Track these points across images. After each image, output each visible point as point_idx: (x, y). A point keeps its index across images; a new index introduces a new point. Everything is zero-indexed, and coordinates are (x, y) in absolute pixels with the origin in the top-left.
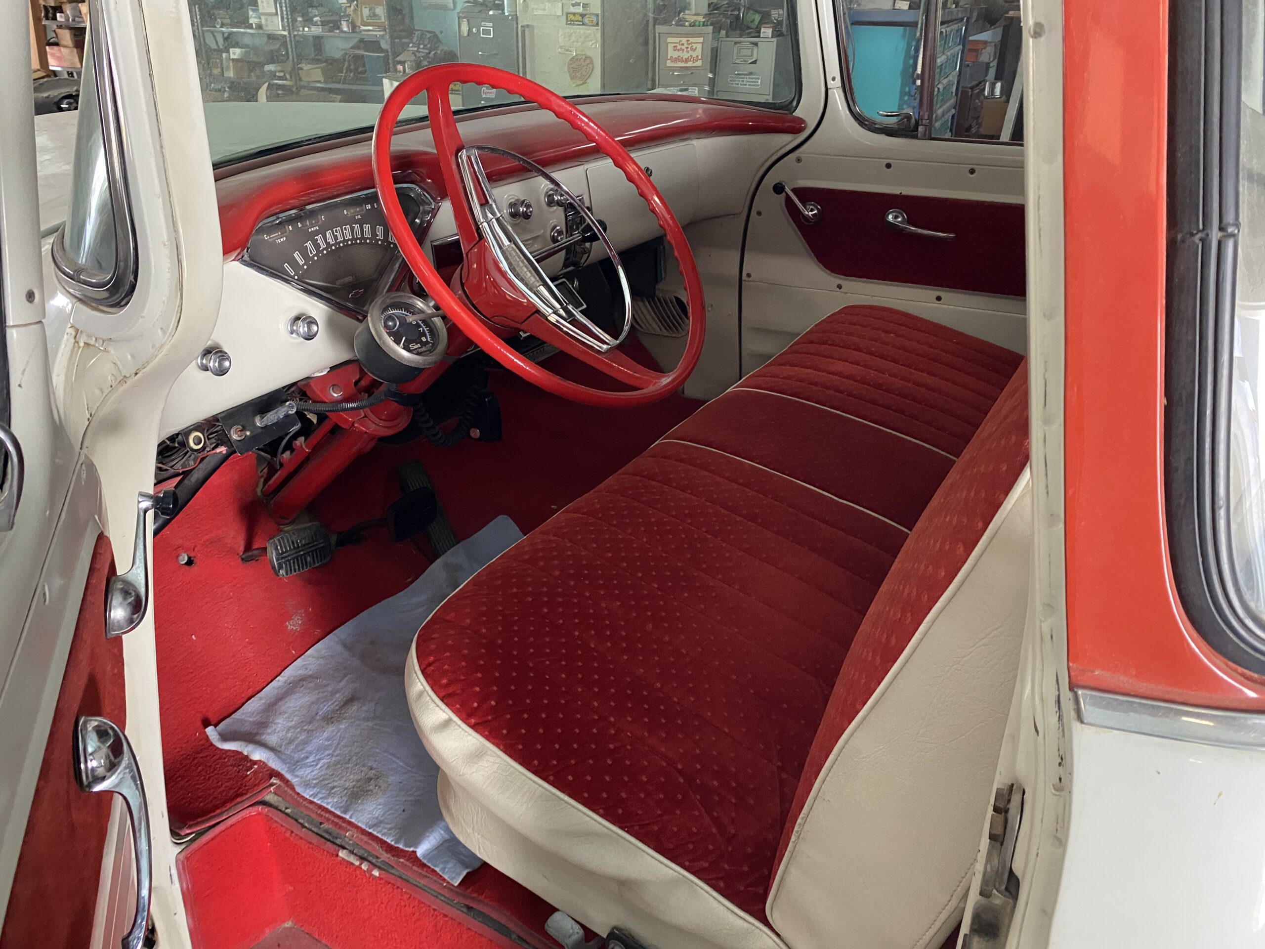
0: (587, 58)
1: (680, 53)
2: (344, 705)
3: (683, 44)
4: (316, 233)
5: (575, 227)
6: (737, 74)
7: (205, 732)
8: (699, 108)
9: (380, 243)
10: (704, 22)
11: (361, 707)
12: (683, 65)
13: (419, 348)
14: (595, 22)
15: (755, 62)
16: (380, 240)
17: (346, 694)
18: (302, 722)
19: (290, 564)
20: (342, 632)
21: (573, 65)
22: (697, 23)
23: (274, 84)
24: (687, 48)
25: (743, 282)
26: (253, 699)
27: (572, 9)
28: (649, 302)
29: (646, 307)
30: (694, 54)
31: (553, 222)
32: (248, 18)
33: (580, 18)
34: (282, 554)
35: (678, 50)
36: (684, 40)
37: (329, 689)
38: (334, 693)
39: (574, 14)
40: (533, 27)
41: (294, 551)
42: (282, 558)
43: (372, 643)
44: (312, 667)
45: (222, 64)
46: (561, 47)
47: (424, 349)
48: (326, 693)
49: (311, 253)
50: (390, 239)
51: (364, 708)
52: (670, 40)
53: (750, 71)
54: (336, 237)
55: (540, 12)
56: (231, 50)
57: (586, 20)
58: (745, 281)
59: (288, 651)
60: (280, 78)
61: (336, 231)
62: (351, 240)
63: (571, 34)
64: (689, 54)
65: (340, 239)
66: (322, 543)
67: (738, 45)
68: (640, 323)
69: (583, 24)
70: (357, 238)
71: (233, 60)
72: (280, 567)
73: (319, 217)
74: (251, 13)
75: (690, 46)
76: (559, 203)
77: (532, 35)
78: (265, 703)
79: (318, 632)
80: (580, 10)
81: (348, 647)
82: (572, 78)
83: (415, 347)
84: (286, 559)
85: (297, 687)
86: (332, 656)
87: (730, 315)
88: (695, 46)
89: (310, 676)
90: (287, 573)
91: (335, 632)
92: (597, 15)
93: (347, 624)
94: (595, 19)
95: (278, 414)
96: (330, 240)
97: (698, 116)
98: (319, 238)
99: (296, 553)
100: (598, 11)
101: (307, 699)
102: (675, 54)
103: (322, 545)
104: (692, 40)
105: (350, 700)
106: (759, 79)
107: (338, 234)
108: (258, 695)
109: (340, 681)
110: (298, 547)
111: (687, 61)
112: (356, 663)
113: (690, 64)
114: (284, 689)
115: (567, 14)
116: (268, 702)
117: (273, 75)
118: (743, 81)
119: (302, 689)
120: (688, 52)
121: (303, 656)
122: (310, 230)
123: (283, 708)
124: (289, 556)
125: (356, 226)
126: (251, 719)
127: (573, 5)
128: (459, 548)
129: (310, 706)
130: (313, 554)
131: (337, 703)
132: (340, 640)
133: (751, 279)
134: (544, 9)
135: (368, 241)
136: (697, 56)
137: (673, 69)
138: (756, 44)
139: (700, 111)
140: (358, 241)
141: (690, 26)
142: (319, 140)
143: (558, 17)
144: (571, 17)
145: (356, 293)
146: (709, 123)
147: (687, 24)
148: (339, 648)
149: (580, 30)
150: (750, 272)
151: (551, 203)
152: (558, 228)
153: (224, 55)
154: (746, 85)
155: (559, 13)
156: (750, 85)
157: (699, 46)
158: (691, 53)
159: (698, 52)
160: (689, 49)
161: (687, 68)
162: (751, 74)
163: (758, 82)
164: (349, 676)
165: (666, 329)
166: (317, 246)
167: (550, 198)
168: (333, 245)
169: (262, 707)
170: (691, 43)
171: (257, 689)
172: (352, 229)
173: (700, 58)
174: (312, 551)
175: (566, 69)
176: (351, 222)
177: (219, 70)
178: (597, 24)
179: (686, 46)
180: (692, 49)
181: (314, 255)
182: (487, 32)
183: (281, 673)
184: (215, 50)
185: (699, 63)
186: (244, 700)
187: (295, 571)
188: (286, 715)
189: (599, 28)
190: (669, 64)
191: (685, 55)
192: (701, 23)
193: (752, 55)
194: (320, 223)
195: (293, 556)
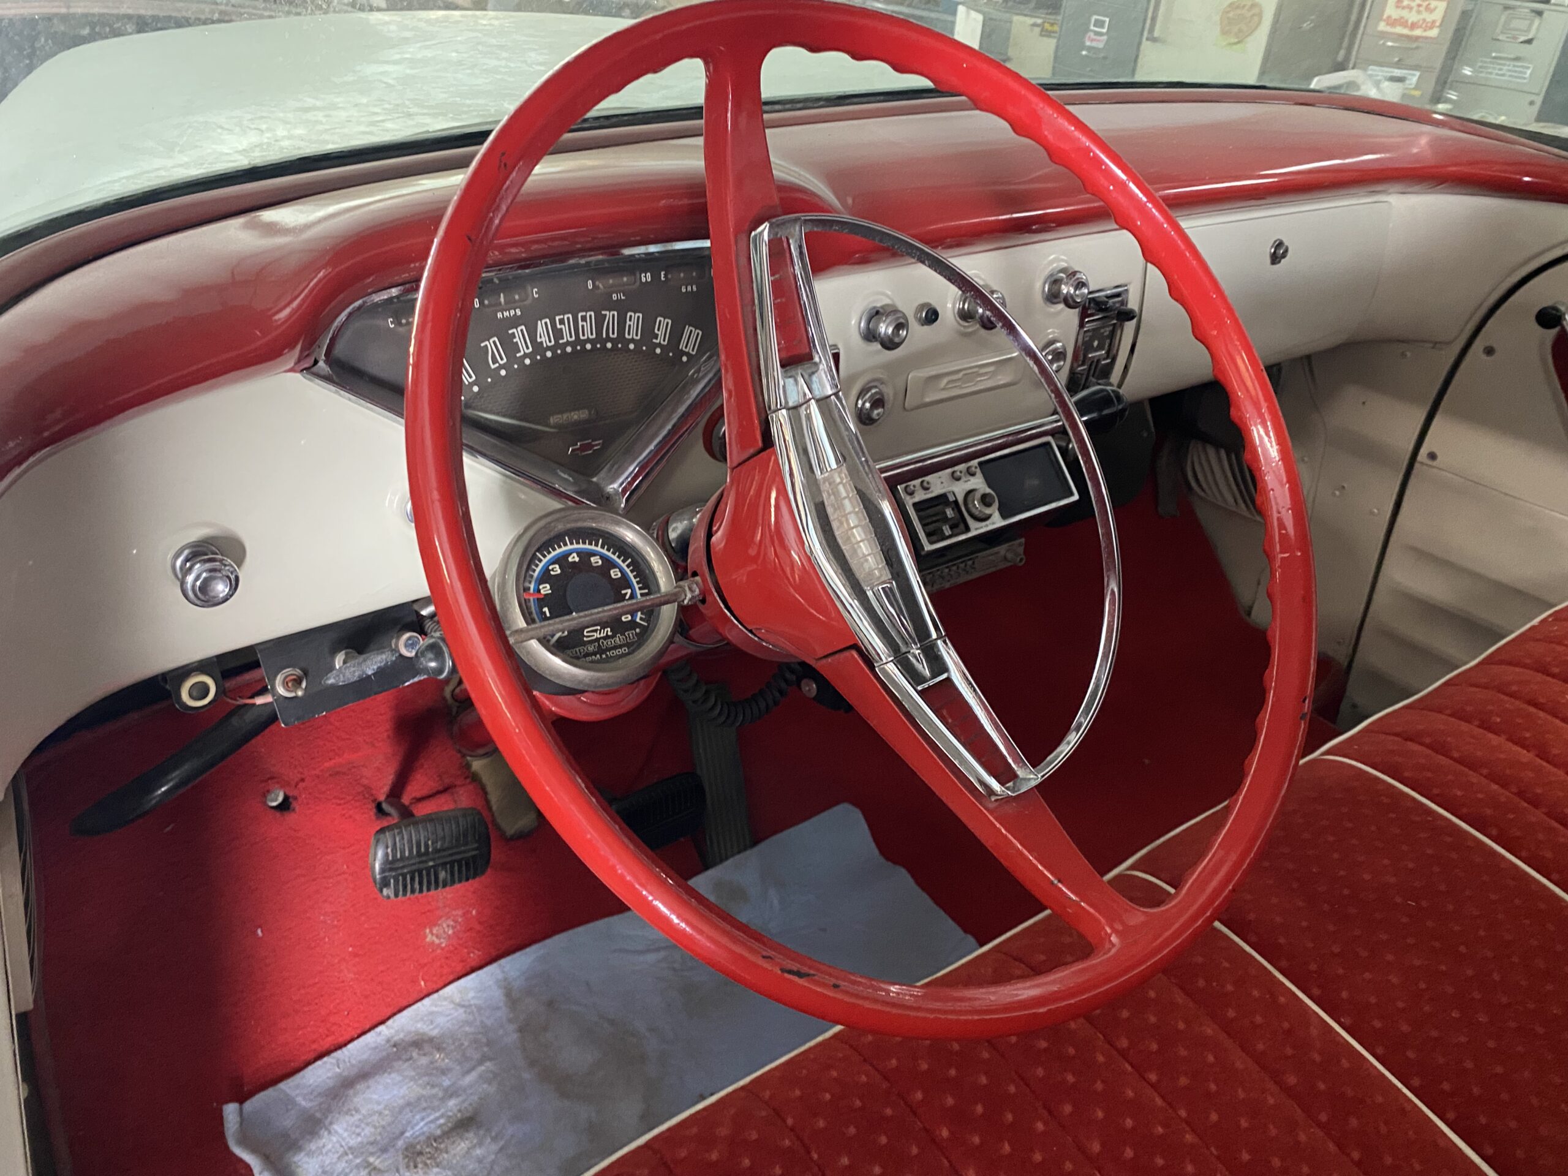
1: (1405, 13)
2: (452, 1130)
4: (515, 322)
5: (1096, 343)
6: (1495, 58)
7: (221, 1110)
8: (1422, 134)
9: (658, 351)
11: (474, 1147)
12: (1406, 31)
13: (607, 637)
15: (1529, 42)
16: (659, 345)
17: (466, 1105)
18: (372, 1143)
19: (404, 880)
20: (515, 965)
21: (1231, 15)
24: (1420, 6)
25: (1417, 465)
26: (325, 1059)
28: (1228, 455)
29: (1220, 460)
30: (1429, 18)
31: (1051, 333)
34: (392, 862)
35: (1403, 8)
37: (446, 1082)
38: (451, 1093)
41: (417, 860)
42: (391, 870)
43: (550, 1004)
44: (441, 1020)
47: (618, 639)
48: (435, 1091)
49: (495, 361)
50: (682, 346)
51: (478, 1152)
53: (1519, 55)
54: (558, 334)
58: (1422, 463)
59: (415, 981)
61: (562, 322)
62: (593, 342)
64: (1421, 17)
65: (567, 337)
66: (473, 850)
67: (1511, 11)
68: (1204, 485)
70: (608, 339)
72: (385, 883)
73: (529, 288)
75: (1425, 4)
76: (1069, 302)
78: (340, 1074)
79: (474, 956)
81: (512, 998)
82: (1224, 34)
83: (597, 635)
84: (400, 871)
85: (399, 1059)
86: (479, 1008)
87: (1372, 513)
88: (1433, 4)
89: (431, 1040)
90: (396, 895)
91: (503, 961)
93: (528, 950)
95: (364, 667)
96: (544, 337)
97: (1415, 150)
98: (519, 334)
99: (420, 862)
101: (404, 1091)
102: (1396, 14)
103: (474, 853)
105: (464, 1124)
106: (1528, 68)
107: (565, 329)
108: (338, 1054)
109: (469, 1072)
110: (427, 853)
111: (1413, 26)
112: (512, 1037)
113: (1418, 32)
114: (384, 1053)
116: (346, 1073)
118: (1500, 70)
119: (407, 1064)
120: (1419, 12)
121: (435, 996)
122: (500, 315)
123: (358, 1100)
124: (403, 867)
125: (610, 315)
126: (303, 1103)
128: (752, 857)
129: (401, 1109)
130: (452, 868)
131: (442, 1121)
132: (505, 979)
133: (1434, 463)
135: (632, 346)
136: (1434, 22)
137: (1384, 35)
138: (1540, 13)
139: (1423, 141)
140: (609, 345)
142: (606, 123)
145: (584, 448)
146: (1437, 167)
148: (498, 994)
150: (1435, 450)
151: (1053, 297)
152: (1059, 345)
154: (1503, 75)
156: (1510, 76)
157: (1442, 7)
158: (1424, 15)
159: (1438, 16)
160: (1422, 8)
161: (1408, 37)
162: (1517, 59)
163: (1525, 73)
164: (488, 1064)
165: (1245, 502)
166: (510, 347)
167: (1056, 287)
168: (548, 348)
169: (331, 1083)
171: (341, 1040)
172: (600, 320)
173: (1438, 24)
174: (452, 863)
175: (1217, 20)
176: (601, 304)
179: (1418, 2)
180: (1427, 9)
181: (501, 367)
183: (389, 1018)
185: (1433, 33)
186: (312, 1056)
187: (413, 891)
188: (357, 1117)
190: (1382, 27)
191: (1413, 17)
193: (1528, 30)
194: (529, 301)
195: (414, 867)
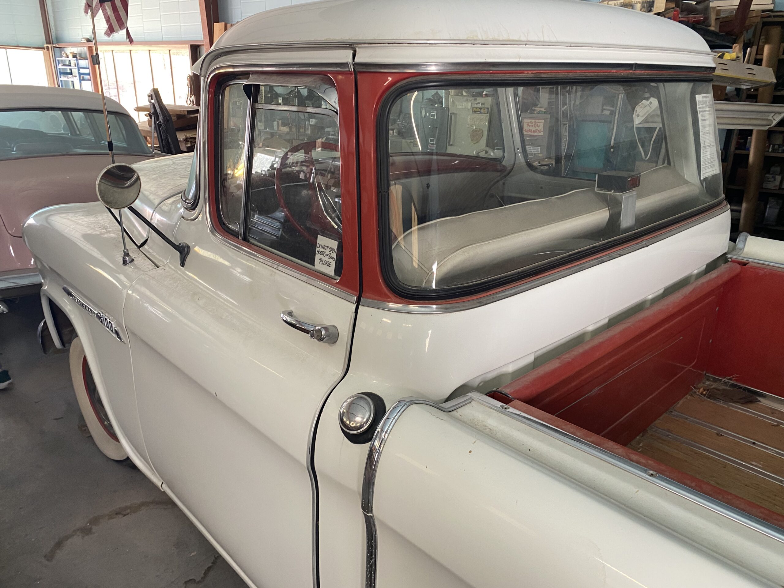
0: (480, 130)
1: (531, 128)
3: (532, 123)
10: (545, 112)
12: (532, 134)
14: (486, 112)
21: (473, 133)
22: (541, 112)
23: (328, 138)
24: (535, 125)
27: (476, 106)
30: (539, 129)
32: (321, 105)
33: (479, 110)
35: (530, 126)
36: (533, 121)
39: (477, 108)
40: (456, 114)
45: (305, 127)
46: (468, 124)
52: (525, 120)
55: (460, 107)
56: (311, 120)
57: (482, 111)
60: (333, 135)
63: (474, 118)
64: (536, 129)
69: (481, 113)
71: (311, 125)
74: (323, 103)
77: (456, 117)
80: (480, 106)
82: (472, 140)
88: (539, 124)
92: (488, 108)
94: (486, 110)
100: (489, 106)
102: (528, 128)
104: (537, 121)
111: (534, 132)
113: (536, 134)
115: (473, 108)
117: (329, 133)
120: (535, 127)
127: (477, 104)
134: (463, 105)
141: (537, 113)
143: (469, 109)
144: (474, 109)
147: (535, 112)
149: (477, 116)
153: (307, 122)
155: (470, 108)
157: (542, 125)
158: (537, 128)
159: (541, 127)
160: (536, 126)
161: (533, 136)
170: (537, 123)
173: (542, 131)
175: (469, 135)
177: (303, 130)
178: (487, 113)
179: (534, 124)
180: (537, 126)
182: (433, 116)
184: (303, 120)
185: (541, 134)
189: (488, 115)
190: (524, 133)
191: (533, 129)
192: (543, 112)
